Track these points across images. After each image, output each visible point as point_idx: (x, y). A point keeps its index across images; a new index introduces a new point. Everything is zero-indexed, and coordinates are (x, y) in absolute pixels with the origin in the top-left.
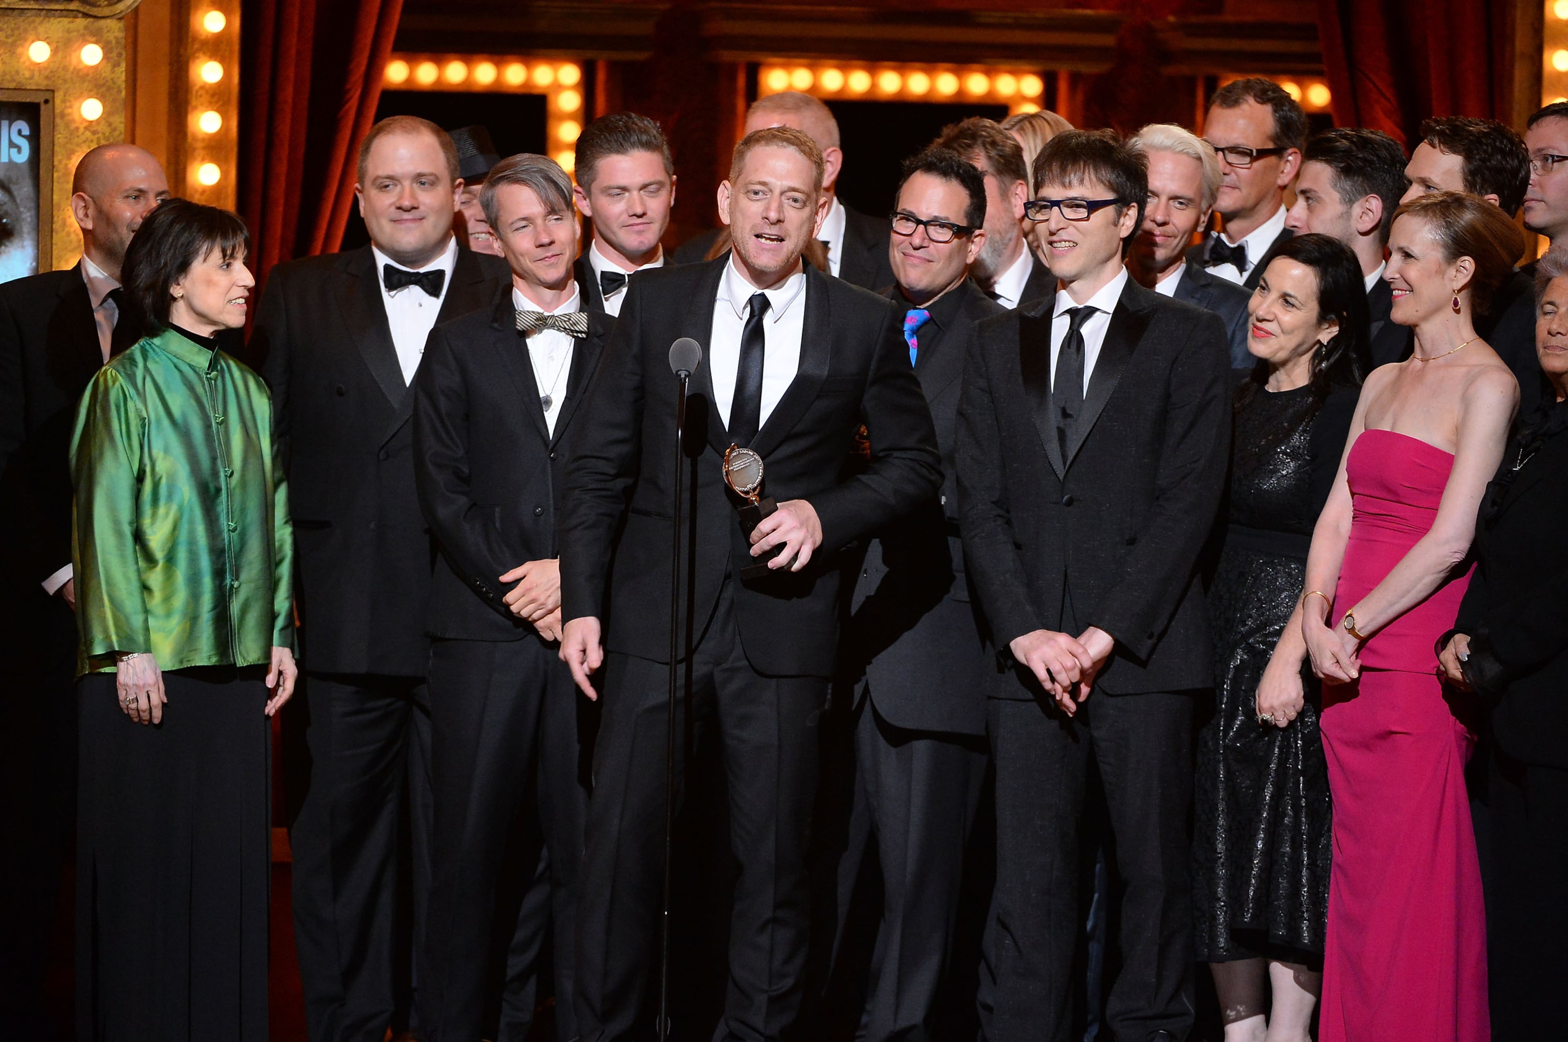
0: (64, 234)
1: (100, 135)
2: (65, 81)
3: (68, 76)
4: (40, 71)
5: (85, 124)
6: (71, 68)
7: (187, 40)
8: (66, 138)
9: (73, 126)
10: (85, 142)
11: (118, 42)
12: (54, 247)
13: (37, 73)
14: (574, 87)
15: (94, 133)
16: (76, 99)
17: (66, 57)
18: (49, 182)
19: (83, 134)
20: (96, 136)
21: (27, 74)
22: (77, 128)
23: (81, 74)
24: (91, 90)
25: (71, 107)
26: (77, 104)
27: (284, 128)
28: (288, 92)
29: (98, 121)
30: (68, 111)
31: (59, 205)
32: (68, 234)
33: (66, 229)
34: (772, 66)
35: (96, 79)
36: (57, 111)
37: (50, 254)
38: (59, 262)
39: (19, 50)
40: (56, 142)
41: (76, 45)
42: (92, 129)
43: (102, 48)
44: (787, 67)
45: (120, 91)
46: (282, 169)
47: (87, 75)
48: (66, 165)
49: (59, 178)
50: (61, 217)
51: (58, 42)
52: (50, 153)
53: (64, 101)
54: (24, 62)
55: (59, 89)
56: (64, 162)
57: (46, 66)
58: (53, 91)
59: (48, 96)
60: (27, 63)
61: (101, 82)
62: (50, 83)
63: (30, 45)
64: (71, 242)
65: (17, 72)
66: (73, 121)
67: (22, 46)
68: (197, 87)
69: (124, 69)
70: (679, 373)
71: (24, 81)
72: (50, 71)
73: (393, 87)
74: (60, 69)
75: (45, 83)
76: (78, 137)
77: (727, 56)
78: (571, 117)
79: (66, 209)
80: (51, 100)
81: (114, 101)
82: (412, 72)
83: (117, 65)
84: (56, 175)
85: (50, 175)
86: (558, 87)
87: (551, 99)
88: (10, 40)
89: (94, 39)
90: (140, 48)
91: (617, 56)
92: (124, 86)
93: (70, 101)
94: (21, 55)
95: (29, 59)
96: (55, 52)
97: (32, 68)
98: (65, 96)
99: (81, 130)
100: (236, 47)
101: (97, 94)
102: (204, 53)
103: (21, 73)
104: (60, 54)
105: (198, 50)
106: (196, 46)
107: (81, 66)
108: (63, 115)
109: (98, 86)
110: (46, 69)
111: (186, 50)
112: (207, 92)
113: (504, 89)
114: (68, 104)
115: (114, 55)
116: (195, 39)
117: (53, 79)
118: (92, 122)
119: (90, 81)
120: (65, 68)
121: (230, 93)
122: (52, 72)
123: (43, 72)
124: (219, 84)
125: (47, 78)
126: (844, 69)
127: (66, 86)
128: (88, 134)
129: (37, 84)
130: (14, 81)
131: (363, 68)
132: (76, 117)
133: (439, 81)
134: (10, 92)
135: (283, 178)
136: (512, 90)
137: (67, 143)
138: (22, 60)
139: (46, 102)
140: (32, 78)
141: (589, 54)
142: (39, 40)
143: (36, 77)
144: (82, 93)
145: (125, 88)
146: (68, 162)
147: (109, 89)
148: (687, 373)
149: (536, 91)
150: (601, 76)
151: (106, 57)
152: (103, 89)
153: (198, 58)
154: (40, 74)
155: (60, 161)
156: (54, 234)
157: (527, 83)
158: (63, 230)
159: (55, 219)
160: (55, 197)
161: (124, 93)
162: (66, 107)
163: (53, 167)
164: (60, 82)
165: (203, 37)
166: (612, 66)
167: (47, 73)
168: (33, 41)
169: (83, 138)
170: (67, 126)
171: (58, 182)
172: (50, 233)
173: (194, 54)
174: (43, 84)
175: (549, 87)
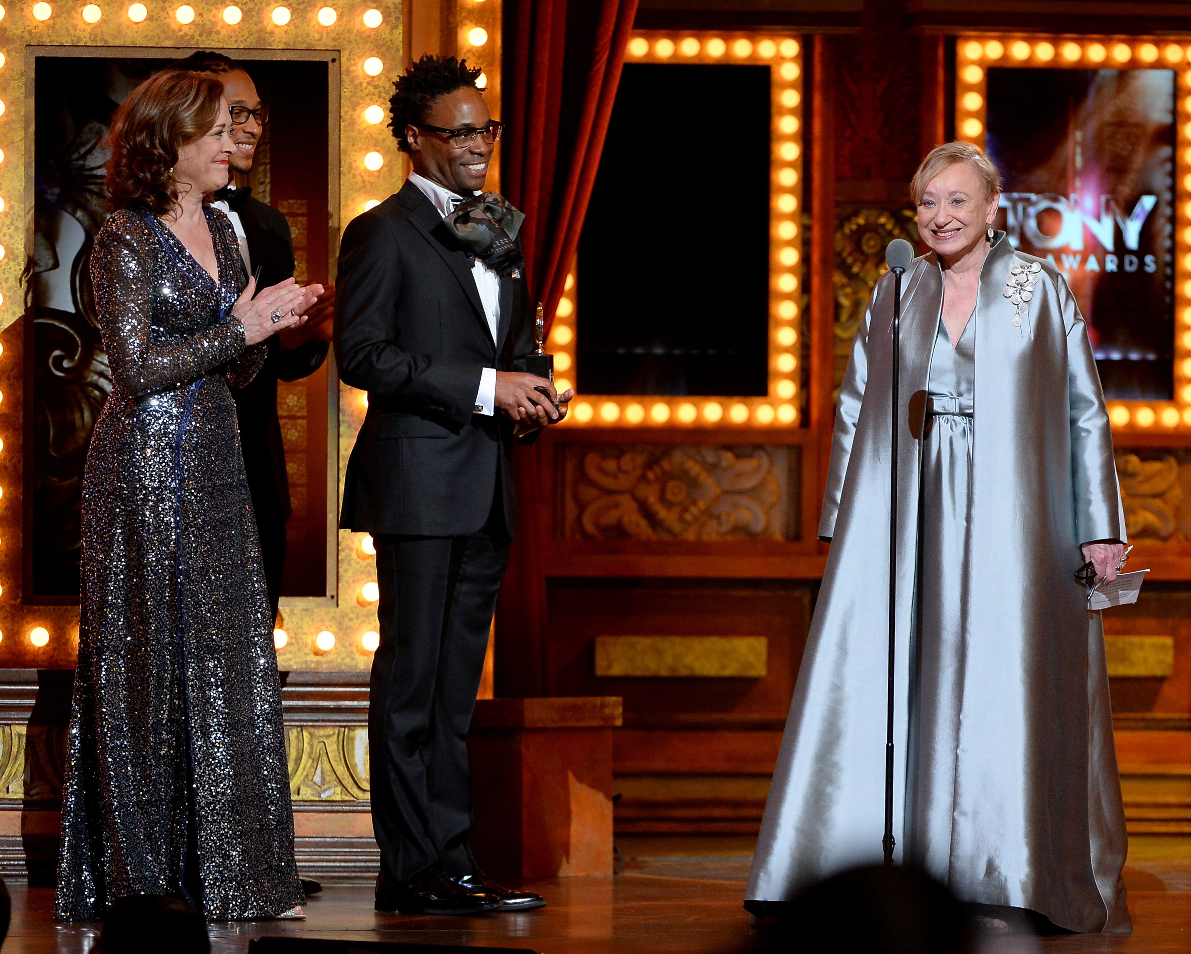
0: (350, 176)
1: (381, 89)
2: (350, 42)
3: (353, 38)
4: (328, 33)
5: (368, 79)
6: (355, 30)
7: (456, 9)
8: (351, 92)
9: (357, 82)
10: (368, 95)
11: (396, 8)
12: (342, 187)
13: (324, 35)
14: (794, 59)
15: (376, 87)
16: (360, 57)
17: (350, 21)
18: (337, 131)
19: (366, 88)
20: (378, 90)
21: (317, 36)
22: (361, 84)
23: (363, 35)
24: (372, 50)
25: (355, 65)
26: (360, 63)
27: (542, 86)
28: (545, 56)
29: (379, 77)
30: (352, 68)
31: (346, 151)
32: (354, 176)
33: (352, 172)
34: (968, 39)
35: (377, 40)
36: (343, 69)
37: (338, 194)
38: (346, 201)
39: (309, 15)
40: (342, 96)
41: (359, 11)
42: (374, 84)
43: (382, 13)
44: (980, 39)
45: (398, 50)
46: (540, 123)
47: (369, 37)
48: (351, 115)
49: (345, 127)
50: (347, 162)
51: (343, 8)
52: (337, 105)
53: (349, 60)
54: (314, 26)
55: (344, 49)
56: (350, 113)
57: (332, 28)
58: (339, 51)
59: (335, 55)
60: (316, 27)
61: (382, 42)
62: (337, 44)
63: (318, 11)
64: (356, 183)
65: (308, 35)
66: (357, 77)
67: (312, 11)
68: (465, 51)
69: (401, 31)
70: (896, 269)
71: (314, 42)
72: (336, 33)
73: (634, 61)
74: (346, 31)
75: (333, 44)
76: (362, 91)
77: (929, 30)
78: (791, 85)
79: (352, 154)
80: (337, 58)
81: (393, 59)
82: (651, 47)
83: (395, 27)
84: (342, 124)
85: (338, 124)
86: (781, 59)
87: (774, 69)
88: (301, 7)
89: (375, 5)
90: (414, 17)
91: (830, 30)
92: (401, 45)
93: (354, 60)
94: (311, 20)
95: (318, 23)
96: (340, 16)
97: (321, 31)
98: (350, 55)
99: (365, 85)
100: (499, 15)
101: (378, 53)
102: (471, 21)
103: (311, 36)
104: (345, 19)
105: (466, 18)
106: (463, 15)
107: (364, 29)
108: (348, 72)
109: (378, 47)
110: (333, 31)
111: (454, 17)
112: (474, 55)
113: (732, 62)
114: (352, 62)
115: (392, 19)
116: (462, 8)
117: (339, 40)
118: (373, 77)
119: (371, 42)
120: (350, 31)
121: (494, 55)
122: (338, 34)
123: (331, 34)
124: (483, 47)
125: (334, 39)
126: (1031, 41)
127: (351, 47)
128: (370, 88)
129: (326, 45)
130: (306, 42)
131: (610, 34)
132: (360, 73)
133: (675, 54)
134: (301, 51)
135: (541, 130)
136: (740, 63)
137: (352, 96)
138: (312, 24)
139: (334, 60)
140: (320, 39)
141: (807, 29)
142: (327, 6)
143: (324, 39)
144: (365, 52)
145: (403, 47)
146: (353, 113)
147: (388, 48)
148: (902, 270)
149: (761, 63)
150: (818, 49)
151: (385, 21)
152: (384, 49)
153: (465, 25)
154: (328, 37)
155: (346, 112)
156: (342, 177)
157: (753, 55)
158: (350, 172)
159: (343, 163)
160: (342, 143)
161: (401, 52)
162: (351, 65)
163: (340, 117)
164: (346, 43)
165: (470, 6)
166: (828, 41)
167: (334, 35)
168: (321, 8)
169: (366, 92)
170: (352, 81)
171: (345, 131)
172: (338, 176)
173: (461, 21)
174: (331, 45)
175: (772, 59)
